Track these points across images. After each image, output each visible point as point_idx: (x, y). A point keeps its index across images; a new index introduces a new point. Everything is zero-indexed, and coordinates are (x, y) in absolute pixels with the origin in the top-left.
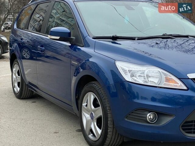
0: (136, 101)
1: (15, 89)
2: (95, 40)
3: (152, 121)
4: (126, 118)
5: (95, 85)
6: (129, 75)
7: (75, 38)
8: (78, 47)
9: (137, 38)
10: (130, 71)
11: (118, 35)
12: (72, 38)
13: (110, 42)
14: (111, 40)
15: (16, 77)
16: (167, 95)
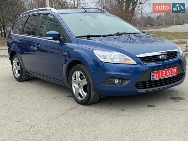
0: (107, 72)
1: (15, 75)
2: (77, 38)
3: (118, 83)
4: (103, 83)
5: (80, 66)
6: (103, 58)
7: (63, 38)
8: (65, 43)
9: (102, 36)
10: (103, 56)
11: (91, 34)
12: (61, 38)
13: (86, 39)
14: (86, 38)
15: (16, 67)
16: (123, 68)
